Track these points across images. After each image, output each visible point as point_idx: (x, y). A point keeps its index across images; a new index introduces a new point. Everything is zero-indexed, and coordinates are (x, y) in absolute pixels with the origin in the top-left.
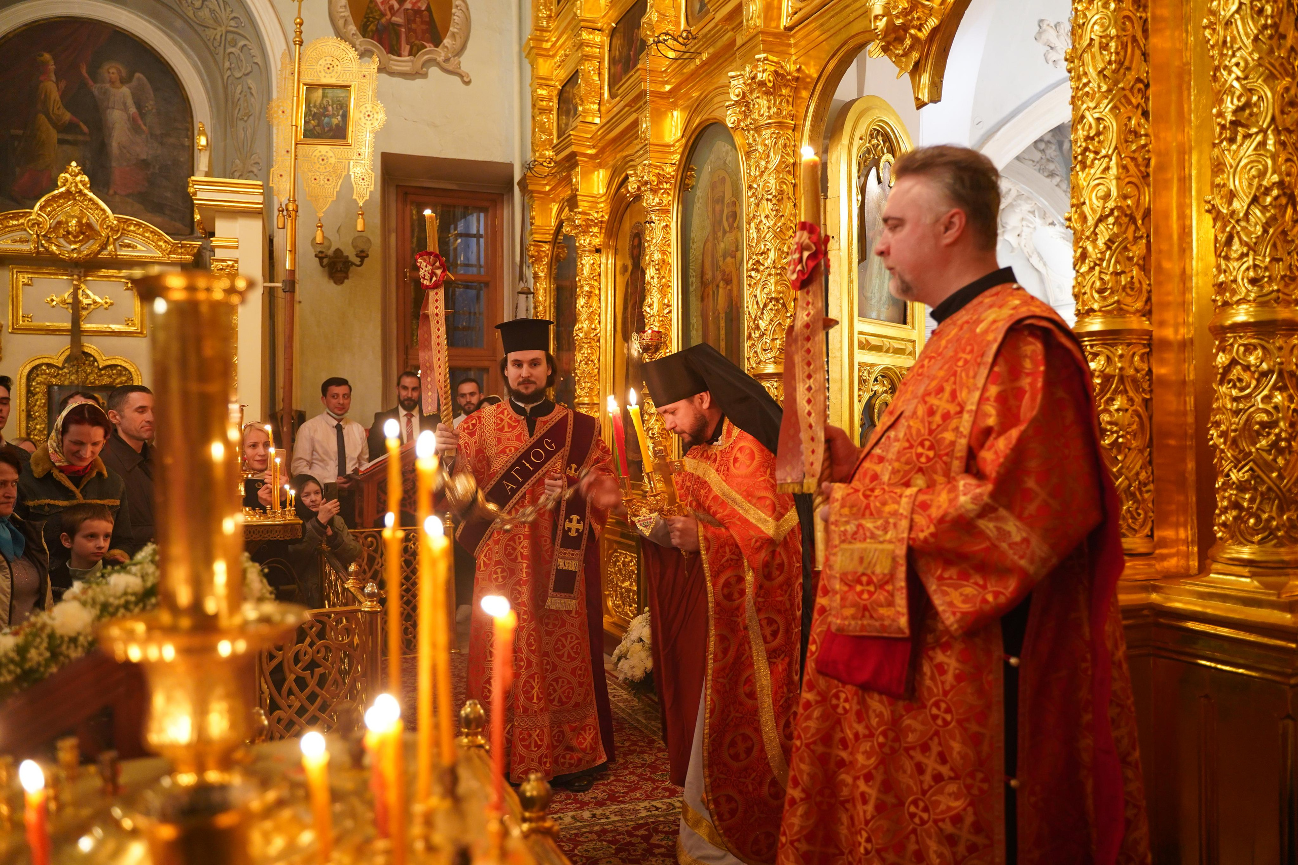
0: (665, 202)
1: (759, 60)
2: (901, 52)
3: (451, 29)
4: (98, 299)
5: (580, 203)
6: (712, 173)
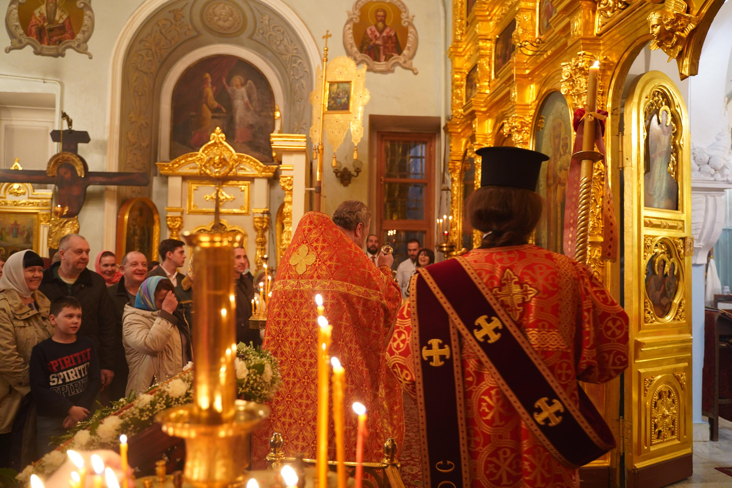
0: (525, 138)
1: (580, 55)
2: (670, 46)
3: (408, 45)
4: (228, 197)
5: (477, 139)
6: (554, 120)
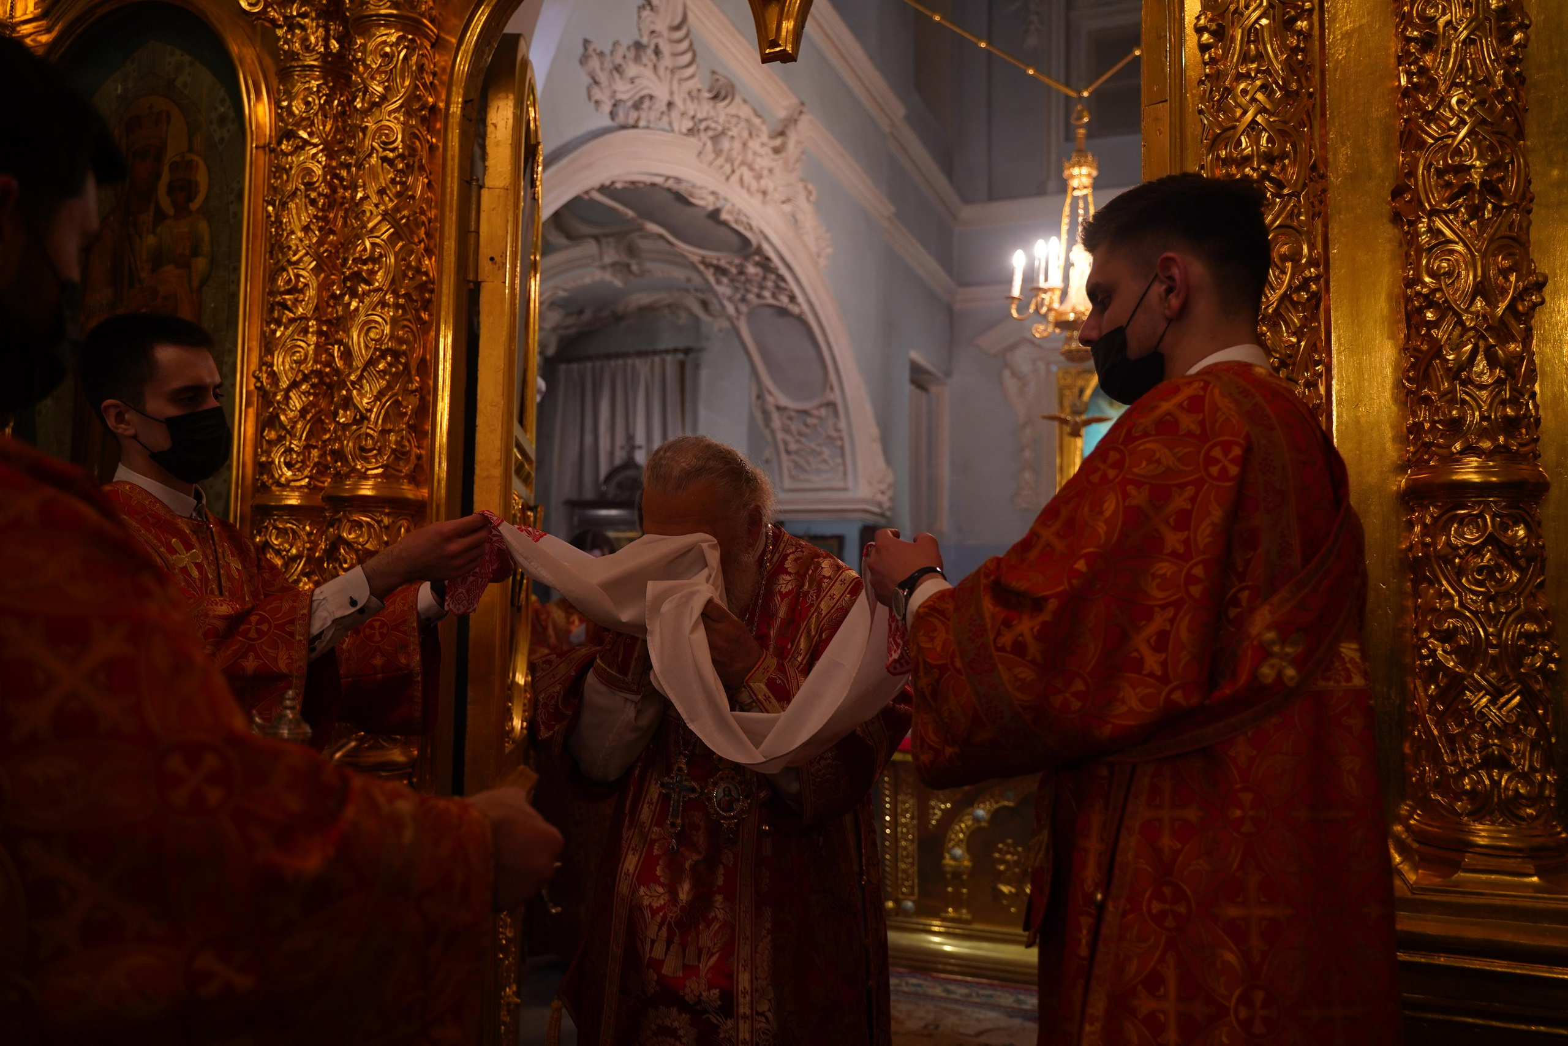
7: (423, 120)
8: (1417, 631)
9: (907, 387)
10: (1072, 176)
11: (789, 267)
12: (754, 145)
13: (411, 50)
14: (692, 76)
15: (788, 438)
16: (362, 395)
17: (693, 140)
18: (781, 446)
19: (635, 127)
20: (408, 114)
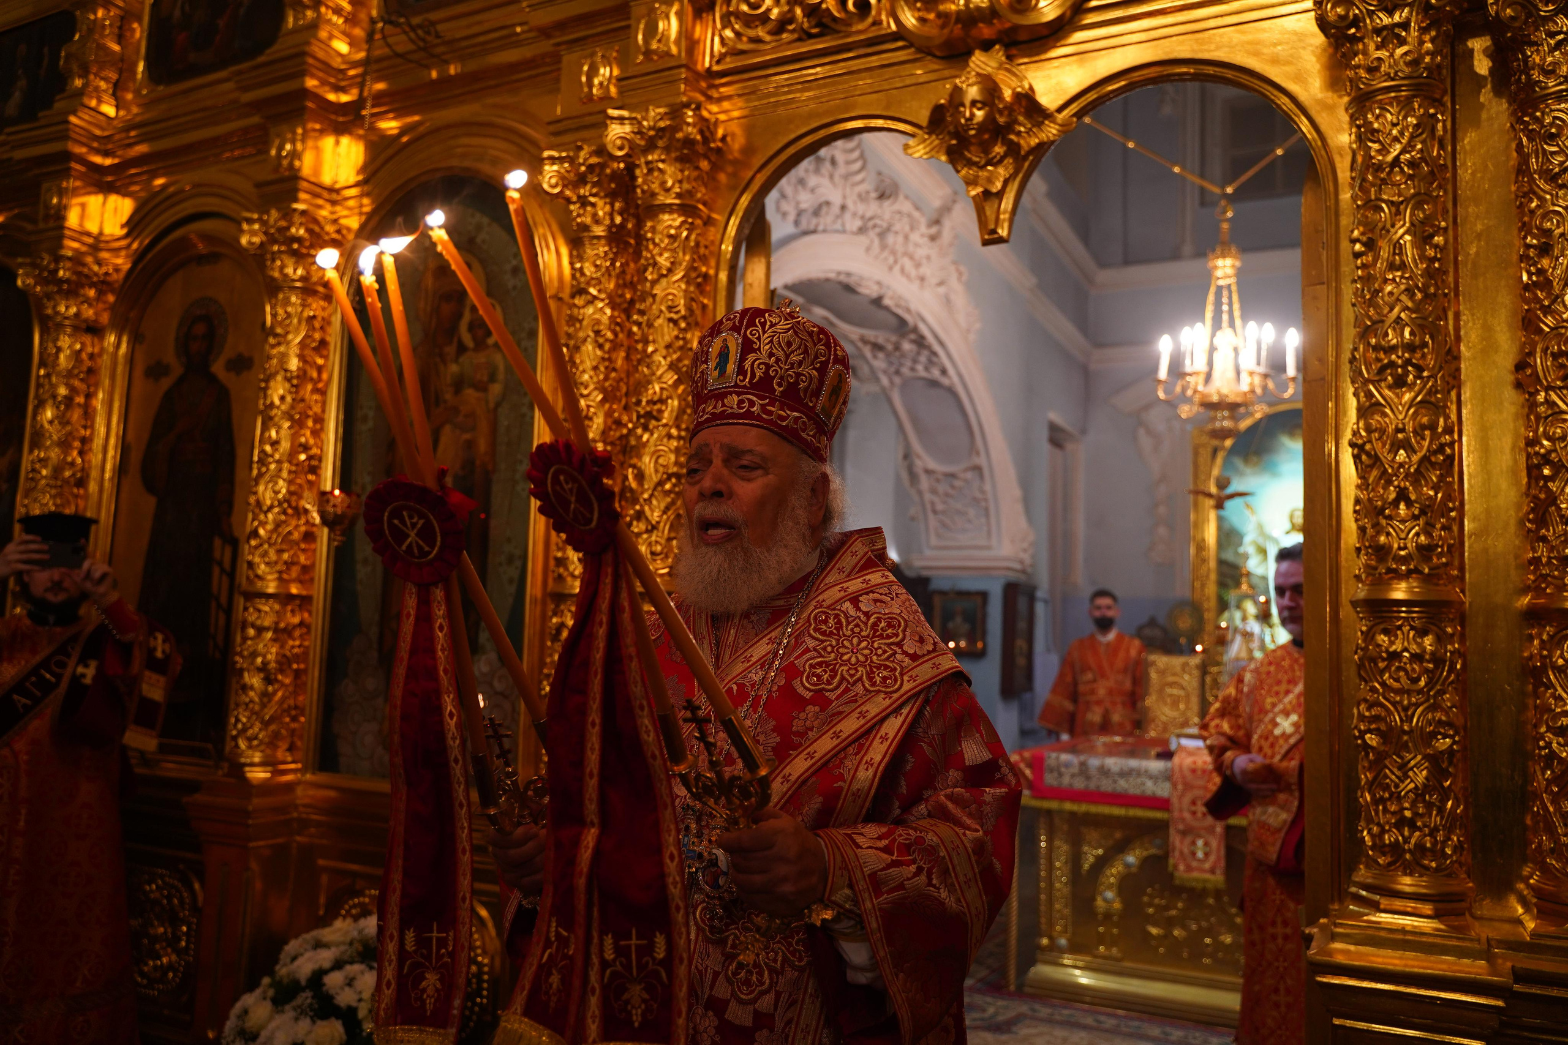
7: (699, 285)
8: (1536, 726)
9: (1045, 447)
10: (1216, 267)
11: (941, 343)
12: (915, 237)
13: (690, 231)
14: (862, 181)
15: (936, 499)
16: (652, 511)
17: (863, 240)
18: (928, 506)
19: (814, 232)
20: (688, 283)
